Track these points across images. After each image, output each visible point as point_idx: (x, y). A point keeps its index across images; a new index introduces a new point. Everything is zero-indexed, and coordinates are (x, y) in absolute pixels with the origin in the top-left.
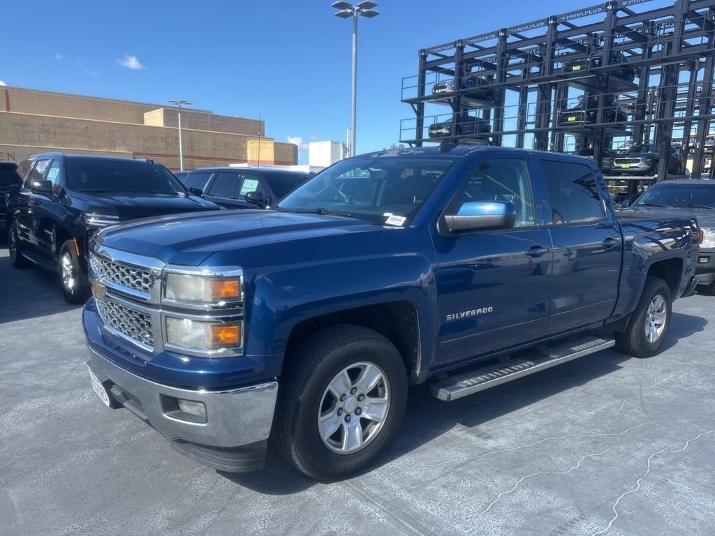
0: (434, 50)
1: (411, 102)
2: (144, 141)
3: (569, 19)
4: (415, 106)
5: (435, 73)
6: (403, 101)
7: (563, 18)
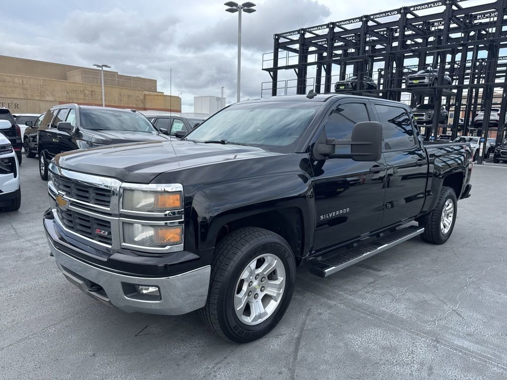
0: (285, 35)
1: (268, 70)
2: (68, 93)
3: (376, 18)
4: (272, 73)
5: (286, 51)
6: (263, 69)
7: (372, 17)
